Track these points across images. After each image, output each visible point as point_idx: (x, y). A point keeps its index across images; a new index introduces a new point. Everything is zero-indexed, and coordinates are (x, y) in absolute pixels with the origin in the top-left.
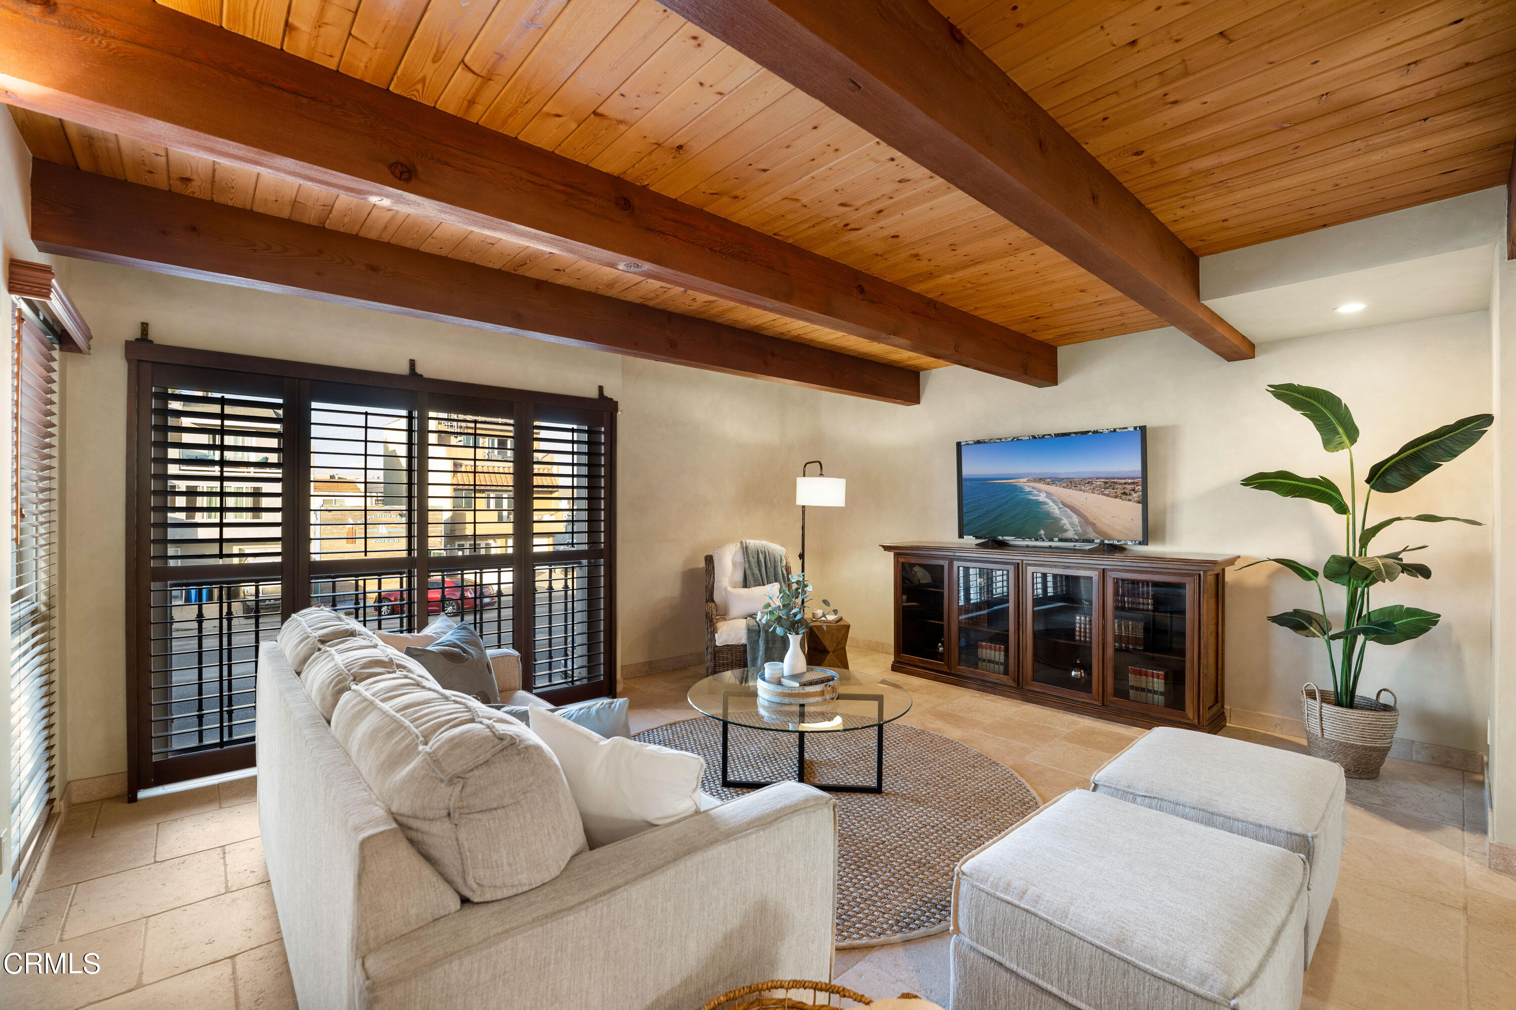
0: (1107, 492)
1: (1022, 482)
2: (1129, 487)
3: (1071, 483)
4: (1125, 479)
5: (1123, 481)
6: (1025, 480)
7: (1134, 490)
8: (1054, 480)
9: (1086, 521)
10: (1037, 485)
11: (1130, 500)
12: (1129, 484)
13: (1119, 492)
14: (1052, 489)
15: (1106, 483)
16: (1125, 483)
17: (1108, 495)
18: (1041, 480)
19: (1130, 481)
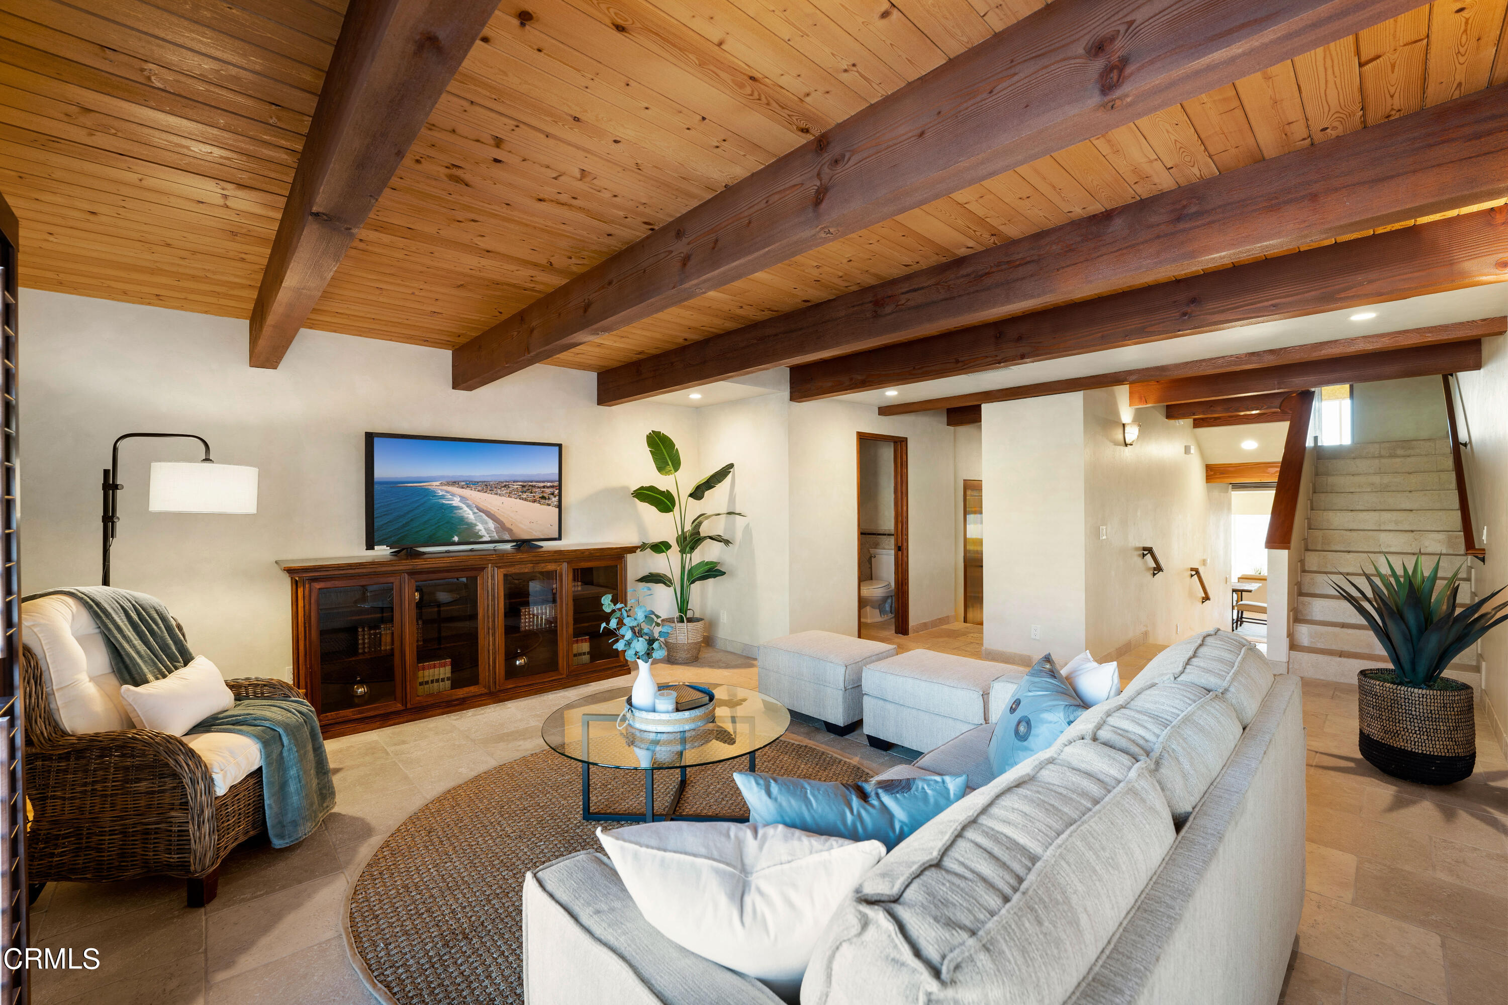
0: (524, 496)
1: (434, 485)
2: (548, 491)
3: (487, 486)
4: (543, 482)
5: (542, 485)
6: (438, 483)
7: (553, 494)
8: (469, 484)
9: (501, 525)
10: (450, 489)
11: (549, 505)
12: (548, 487)
13: (538, 495)
14: (467, 492)
15: (523, 486)
16: (544, 487)
17: (525, 500)
18: (454, 483)
19: (549, 484)
